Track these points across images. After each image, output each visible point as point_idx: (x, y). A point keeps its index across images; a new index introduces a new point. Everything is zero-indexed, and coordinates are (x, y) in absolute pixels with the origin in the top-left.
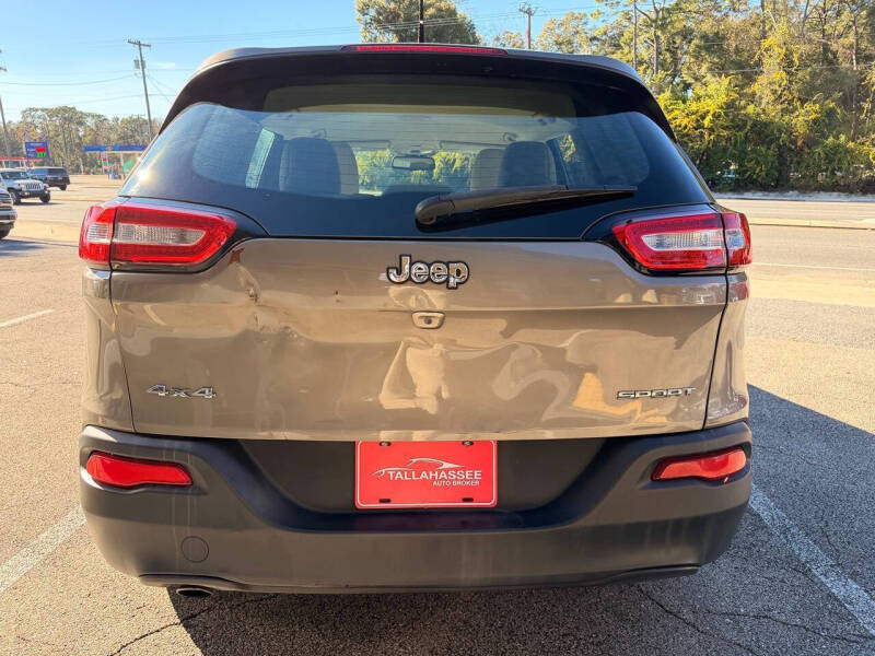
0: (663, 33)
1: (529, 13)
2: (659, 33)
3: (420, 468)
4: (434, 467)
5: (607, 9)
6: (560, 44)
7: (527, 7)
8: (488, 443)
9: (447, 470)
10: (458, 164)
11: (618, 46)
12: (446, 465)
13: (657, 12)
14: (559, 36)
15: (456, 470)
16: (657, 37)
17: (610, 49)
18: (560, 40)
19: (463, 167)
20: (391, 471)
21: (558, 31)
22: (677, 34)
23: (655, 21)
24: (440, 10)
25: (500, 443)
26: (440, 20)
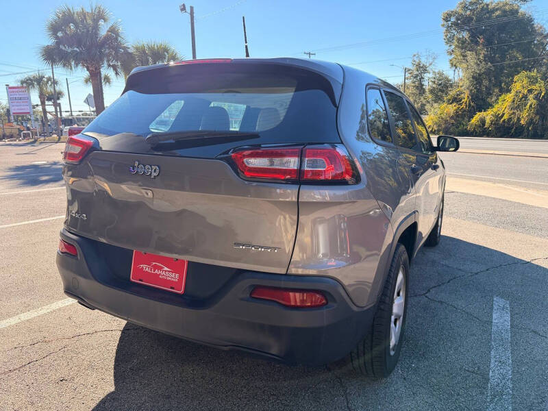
3: (156, 267)
4: (160, 268)
8: (183, 261)
9: (165, 271)
10: (505, 117)
12: (166, 269)
15: (169, 271)
19: (510, 119)
20: (144, 266)
24: (505, 11)
25: (189, 262)
26: (505, 19)
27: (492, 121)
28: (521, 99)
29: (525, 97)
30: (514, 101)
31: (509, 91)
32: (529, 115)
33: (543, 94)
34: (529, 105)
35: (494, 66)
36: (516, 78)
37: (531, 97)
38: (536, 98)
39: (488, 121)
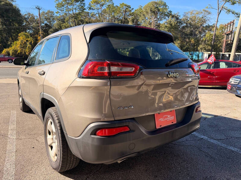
0: (76, 20)
1: (39, 9)
2: (75, 20)
3: (165, 117)
5: (60, 11)
6: (47, 19)
7: (38, 7)
9: (169, 117)
10: (19, 51)
11: (64, 22)
12: (169, 116)
13: (74, 15)
14: (46, 17)
15: (170, 117)
16: (75, 21)
17: (62, 22)
18: (47, 18)
19: (21, 53)
21: (45, 15)
22: (79, 21)
23: (74, 17)
27: (13, 53)
28: (24, 44)
29: (25, 43)
30: (21, 45)
31: (18, 40)
32: (29, 51)
33: (33, 43)
34: (28, 46)
35: (7, 28)
36: (19, 35)
37: (28, 43)
38: (30, 44)
39: (11, 53)
